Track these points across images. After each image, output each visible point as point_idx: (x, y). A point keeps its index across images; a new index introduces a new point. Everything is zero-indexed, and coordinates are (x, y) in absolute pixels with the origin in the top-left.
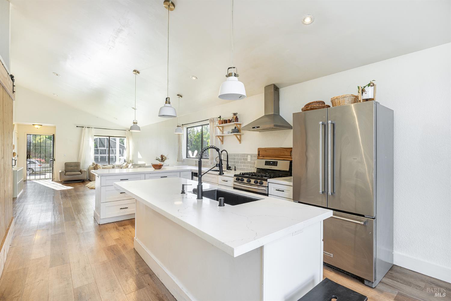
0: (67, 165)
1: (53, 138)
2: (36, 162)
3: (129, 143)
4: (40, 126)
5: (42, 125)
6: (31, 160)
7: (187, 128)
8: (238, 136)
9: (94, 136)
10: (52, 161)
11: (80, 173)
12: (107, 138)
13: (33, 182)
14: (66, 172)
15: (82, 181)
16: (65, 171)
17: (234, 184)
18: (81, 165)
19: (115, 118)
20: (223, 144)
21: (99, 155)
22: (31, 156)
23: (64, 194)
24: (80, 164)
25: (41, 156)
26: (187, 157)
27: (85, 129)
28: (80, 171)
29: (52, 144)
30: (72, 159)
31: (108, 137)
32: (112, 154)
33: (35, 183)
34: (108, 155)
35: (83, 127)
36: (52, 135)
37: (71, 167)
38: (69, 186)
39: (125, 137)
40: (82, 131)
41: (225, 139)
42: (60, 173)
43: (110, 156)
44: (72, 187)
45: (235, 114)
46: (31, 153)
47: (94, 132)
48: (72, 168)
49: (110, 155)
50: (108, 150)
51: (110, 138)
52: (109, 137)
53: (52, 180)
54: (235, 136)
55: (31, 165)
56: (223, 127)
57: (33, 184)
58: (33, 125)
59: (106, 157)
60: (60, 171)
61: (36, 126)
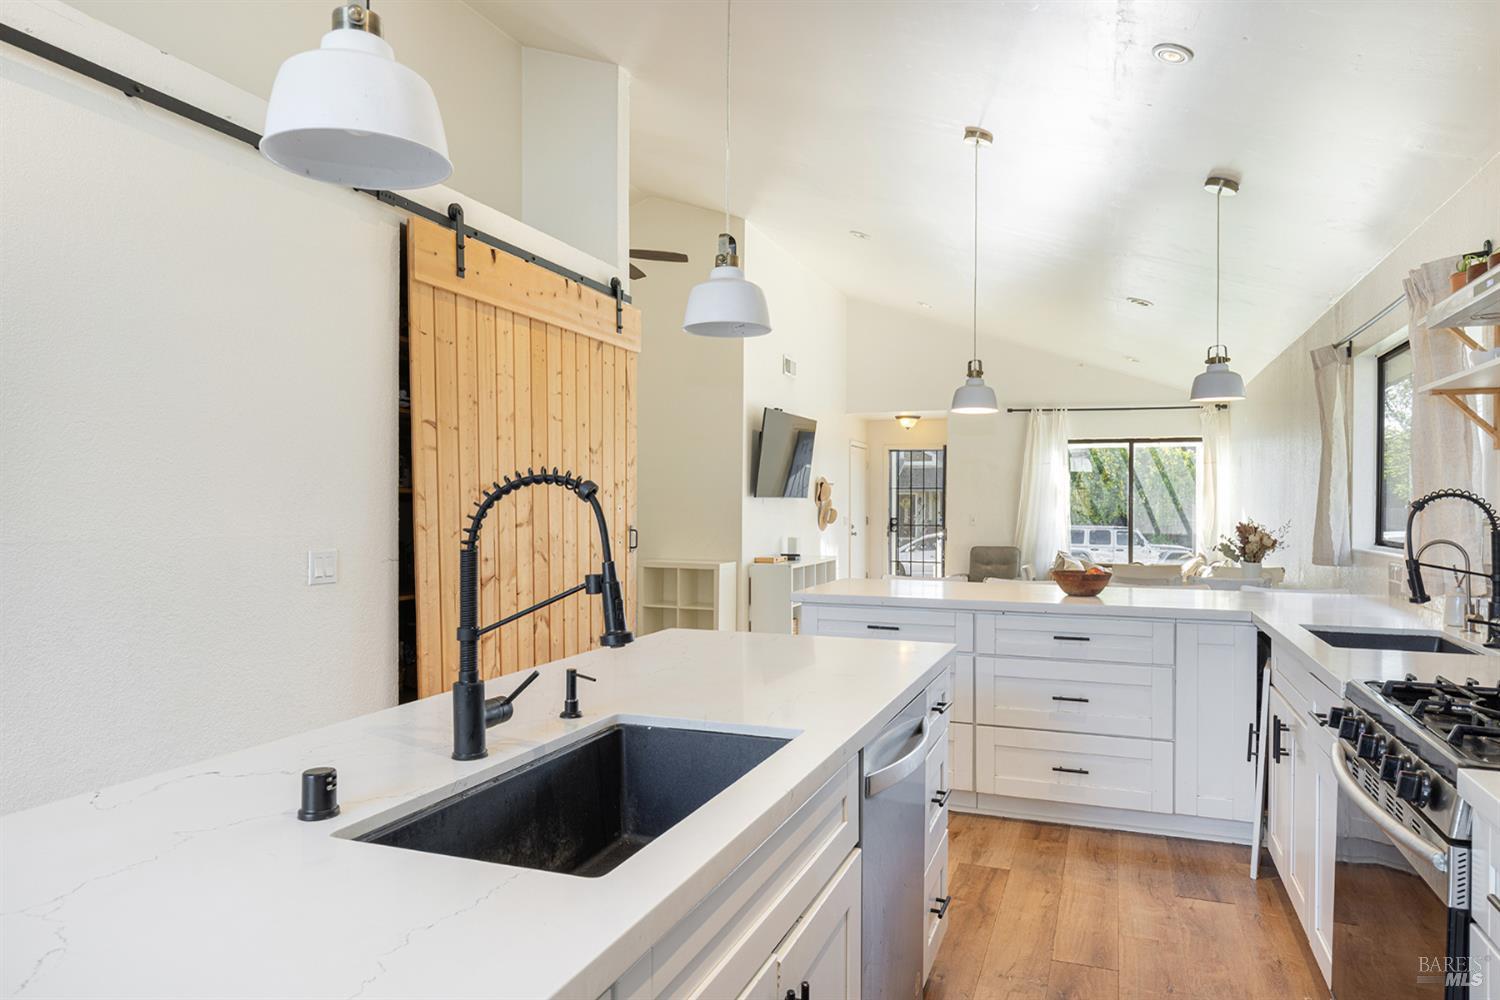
0: (976, 555)
1: (942, 459)
3: (1214, 463)
4: (915, 420)
5: (918, 418)
7: (1382, 359)
9: (1070, 442)
10: (941, 541)
12: (1121, 449)
19: (1128, 358)
26: (1379, 541)
27: (1035, 418)
31: (1126, 445)
35: (1030, 410)
36: (942, 448)
37: (988, 564)
39: (1200, 440)
40: (1025, 427)
47: (1070, 427)
48: (992, 564)
51: (1136, 445)
52: (1131, 441)
58: (898, 418)
61: (905, 423)
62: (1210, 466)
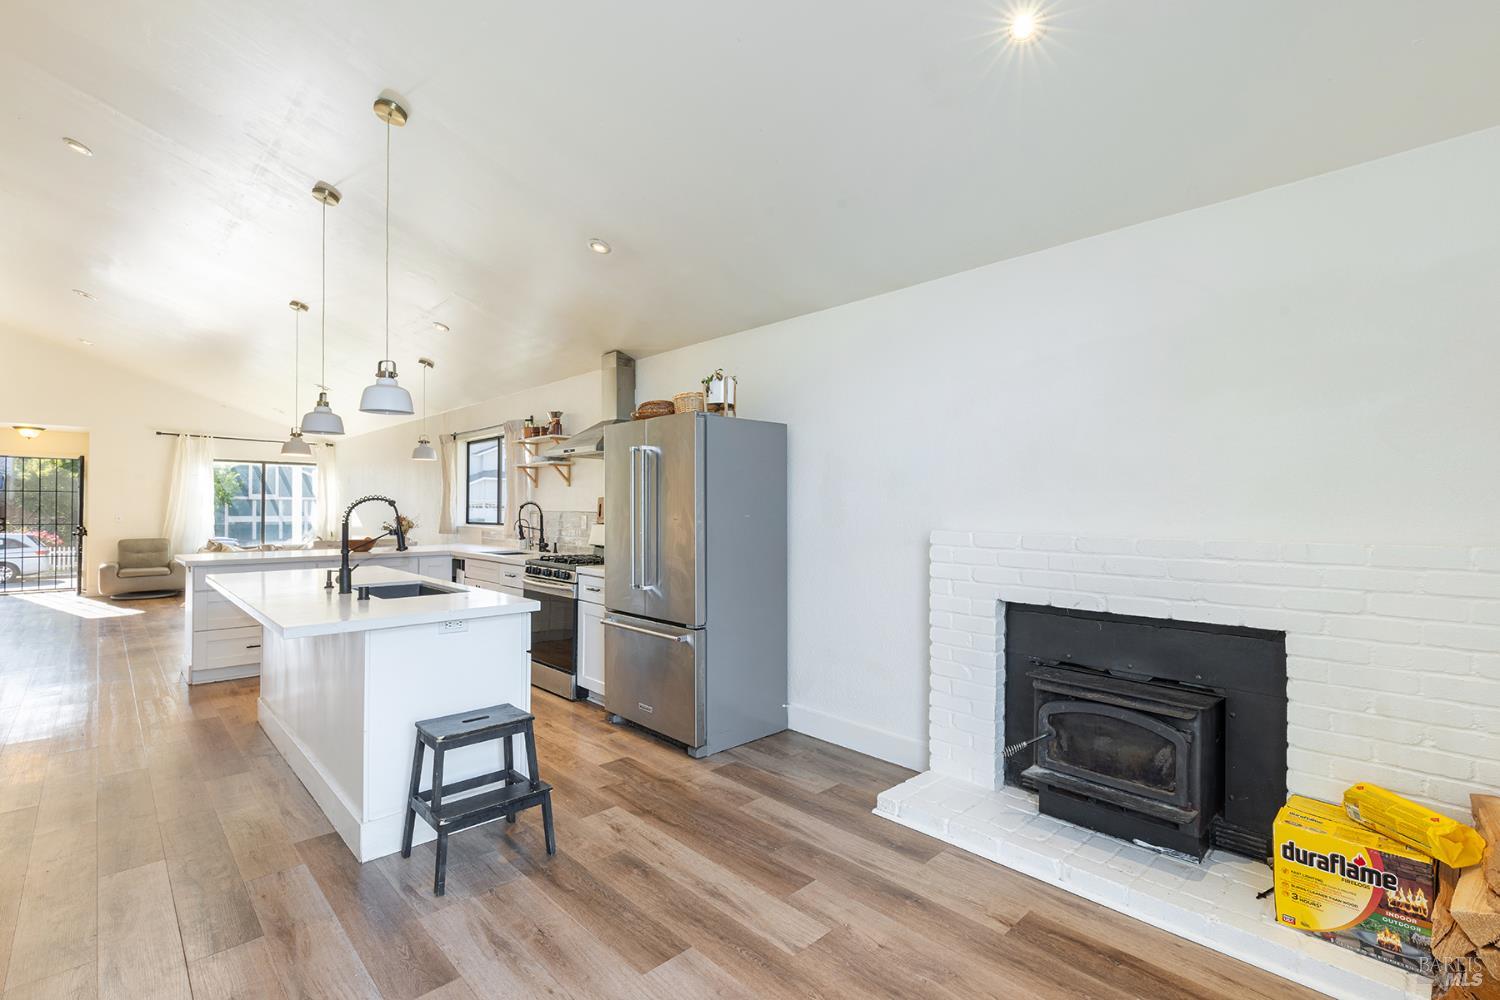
0: (125, 547)
1: (79, 465)
2: (27, 541)
3: (325, 481)
4: (38, 432)
5: (43, 429)
6: (9, 535)
7: (469, 443)
8: (560, 468)
9: (215, 460)
10: (77, 537)
11: (166, 569)
12: (255, 468)
13: (15, 600)
14: (121, 567)
15: (173, 594)
16: (117, 566)
17: (525, 582)
18: (172, 547)
20: (537, 486)
21: (229, 520)
22: (8, 523)
23: (110, 627)
24: (166, 545)
25: (42, 522)
26: (468, 522)
27: (183, 441)
28: (168, 566)
29: (78, 484)
30: (142, 528)
31: (260, 465)
32: (272, 515)
33: (21, 600)
34: (260, 518)
35: (178, 435)
36: (77, 457)
37: (139, 552)
38: (130, 607)
39: (315, 465)
40: (173, 448)
41: (542, 473)
42: (102, 570)
43: (266, 520)
44: (140, 609)
45: (556, 415)
46: (8, 515)
47: (213, 448)
48: (140, 555)
49: (266, 517)
50: (258, 501)
51: (267, 466)
52: (264, 463)
53: (77, 591)
54: (553, 468)
55: (8, 551)
56: (537, 444)
57: (14, 605)
58: (15, 427)
59: (251, 523)
60: (103, 565)
61: (24, 433)
62: (322, 481)
